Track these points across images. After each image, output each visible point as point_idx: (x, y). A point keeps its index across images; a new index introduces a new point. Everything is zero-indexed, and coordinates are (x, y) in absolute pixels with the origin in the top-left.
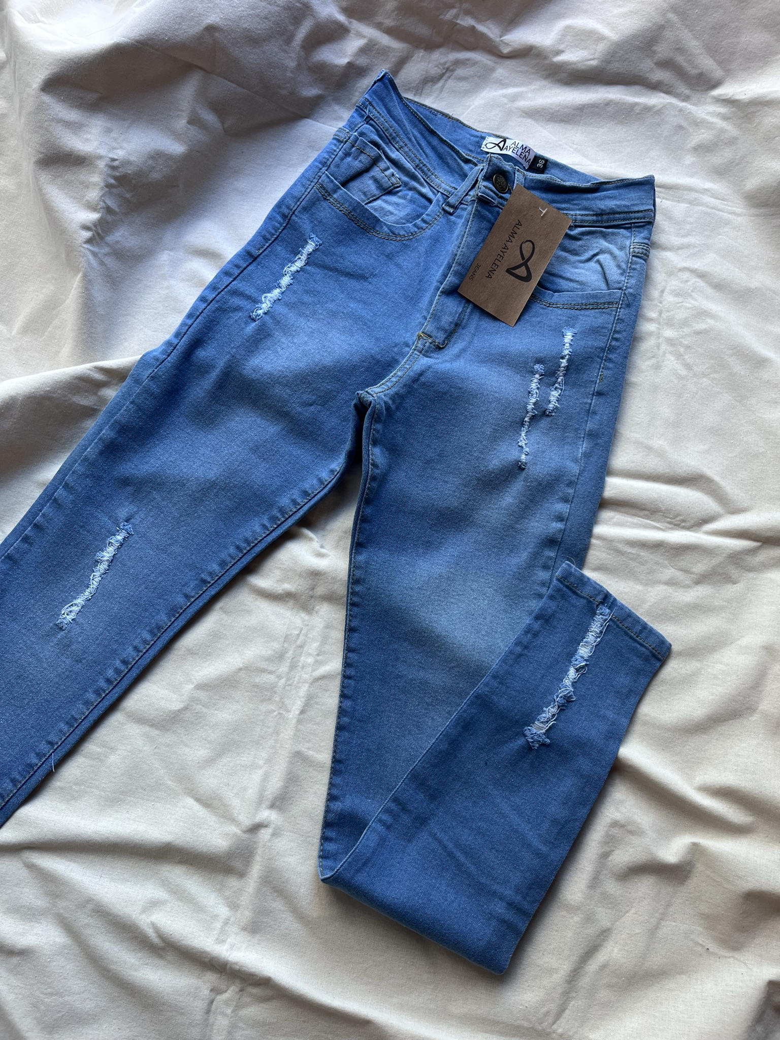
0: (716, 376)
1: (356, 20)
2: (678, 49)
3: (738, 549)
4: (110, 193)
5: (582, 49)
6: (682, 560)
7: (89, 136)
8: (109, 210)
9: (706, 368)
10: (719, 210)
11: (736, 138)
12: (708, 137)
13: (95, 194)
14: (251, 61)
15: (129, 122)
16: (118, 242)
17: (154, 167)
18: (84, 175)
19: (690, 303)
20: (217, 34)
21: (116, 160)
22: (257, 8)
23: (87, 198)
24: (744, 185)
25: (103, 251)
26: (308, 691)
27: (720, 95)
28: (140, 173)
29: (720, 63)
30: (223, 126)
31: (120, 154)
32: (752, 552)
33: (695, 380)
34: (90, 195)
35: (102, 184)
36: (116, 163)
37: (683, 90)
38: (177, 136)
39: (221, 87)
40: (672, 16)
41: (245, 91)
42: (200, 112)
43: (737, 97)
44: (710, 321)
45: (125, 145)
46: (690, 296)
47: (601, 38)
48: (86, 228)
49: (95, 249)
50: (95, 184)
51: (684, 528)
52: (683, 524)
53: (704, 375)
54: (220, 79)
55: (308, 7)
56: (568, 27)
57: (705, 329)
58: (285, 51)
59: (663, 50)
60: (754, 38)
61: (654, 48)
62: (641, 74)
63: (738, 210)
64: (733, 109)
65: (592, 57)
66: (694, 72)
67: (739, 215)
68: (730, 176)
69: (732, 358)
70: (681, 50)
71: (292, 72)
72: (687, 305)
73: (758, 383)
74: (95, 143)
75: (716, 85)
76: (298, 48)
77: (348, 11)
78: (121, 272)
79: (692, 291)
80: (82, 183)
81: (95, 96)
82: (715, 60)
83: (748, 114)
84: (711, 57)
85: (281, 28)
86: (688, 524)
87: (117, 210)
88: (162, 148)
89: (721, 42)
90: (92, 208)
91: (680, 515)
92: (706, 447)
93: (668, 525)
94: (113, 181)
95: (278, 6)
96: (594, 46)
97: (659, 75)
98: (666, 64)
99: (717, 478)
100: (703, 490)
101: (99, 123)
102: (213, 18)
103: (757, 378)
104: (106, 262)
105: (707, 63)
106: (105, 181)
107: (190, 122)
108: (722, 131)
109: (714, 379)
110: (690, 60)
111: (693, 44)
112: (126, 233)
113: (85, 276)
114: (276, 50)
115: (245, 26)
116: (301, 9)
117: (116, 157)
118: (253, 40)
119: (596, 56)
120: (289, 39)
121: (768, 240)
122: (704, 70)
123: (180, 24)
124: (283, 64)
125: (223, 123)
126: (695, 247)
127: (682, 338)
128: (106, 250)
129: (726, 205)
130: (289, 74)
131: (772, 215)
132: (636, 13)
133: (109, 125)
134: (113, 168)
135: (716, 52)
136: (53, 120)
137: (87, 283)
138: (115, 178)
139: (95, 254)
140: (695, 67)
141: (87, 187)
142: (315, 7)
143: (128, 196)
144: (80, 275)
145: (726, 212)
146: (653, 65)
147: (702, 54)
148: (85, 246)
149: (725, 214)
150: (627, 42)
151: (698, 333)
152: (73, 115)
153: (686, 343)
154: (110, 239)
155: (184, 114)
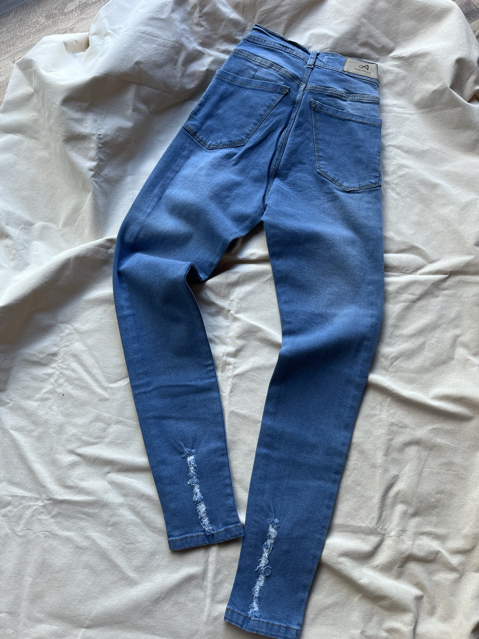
0: (413, 196)
1: (207, 48)
2: (369, 36)
3: (436, 280)
4: (100, 151)
5: (321, 44)
6: (410, 289)
7: (86, 125)
8: (100, 160)
9: (408, 193)
10: (403, 114)
11: (406, 76)
12: (391, 78)
13: (93, 153)
14: (159, 76)
15: (104, 115)
16: (106, 175)
17: (119, 136)
18: (86, 144)
19: (394, 162)
20: (141, 66)
21: (101, 135)
22: (158, 50)
23: (89, 155)
24: (414, 99)
25: (100, 180)
26: (232, 381)
27: (394, 56)
28: (113, 139)
29: (392, 39)
30: (149, 110)
31: (102, 131)
32: (444, 280)
33: (403, 200)
34: (91, 154)
35: (96, 147)
36: (101, 136)
37: (375, 56)
38: (128, 119)
39: (146, 91)
40: (364, 20)
41: (158, 91)
42: (137, 105)
43: (403, 55)
44: (406, 170)
45: (104, 127)
46: (394, 158)
47: (329, 37)
48: (91, 170)
49: (96, 180)
50: (93, 148)
51: (408, 274)
52: (407, 272)
53: (407, 197)
54: (145, 88)
55: (182, 46)
56: (312, 35)
57: (404, 174)
58: (174, 69)
59: (362, 38)
60: (407, 24)
61: (357, 37)
62: (353, 52)
63: (413, 112)
64: (402, 62)
65: (326, 47)
66: (379, 46)
67: (413, 114)
68: (406, 96)
69: (420, 186)
70: (371, 36)
71: (179, 78)
72: (393, 163)
73: (435, 197)
74: (91, 128)
75: (391, 50)
76: (181, 66)
77: (203, 44)
78: (109, 189)
79: (395, 156)
80: (86, 148)
81: (87, 104)
82: (389, 38)
83: (409, 63)
84: (387, 37)
85: (171, 58)
86: (409, 272)
87: (104, 159)
88: (122, 125)
89: (391, 29)
90: (93, 160)
91: (405, 268)
92: (413, 232)
93: (400, 273)
94: (101, 145)
95: (168, 47)
96: (327, 42)
97: (363, 51)
98: (365, 44)
99: (421, 247)
100: (415, 254)
101: (91, 117)
102: (138, 58)
103: (434, 194)
104: (102, 185)
105: (385, 41)
106: (97, 146)
107: (133, 111)
108: (398, 73)
109: (412, 198)
110: (376, 41)
111: (377, 32)
112: (110, 170)
113: (93, 193)
114: (170, 69)
115: (154, 59)
116: (179, 47)
117: (101, 133)
118: (159, 66)
119: (328, 46)
120: (176, 63)
121: (430, 124)
122: (384, 44)
123: (123, 63)
124: (174, 75)
125: (149, 108)
126: (394, 134)
127: (393, 180)
128: (102, 179)
129: (405, 110)
130: (178, 80)
131: (430, 112)
132: (346, 21)
133: (95, 118)
134: (100, 139)
135: (389, 34)
136: (69, 119)
137: (95, 196)
138: (102, 144)
139: (96, 182)
140: (380, 43)
141: (89, 150)
142: (186, 45)
143: (109, 151)
144: (91, 194)
145: (407, 114)
146: (358, 46)
147: (382, 36)
148: (92, 179)
149: (406, 115)
150: (343, 37)
151: (401, 176)
152: (78, 115)
153: (396, 182)
154: (103, 174)
155: (130, 107)
